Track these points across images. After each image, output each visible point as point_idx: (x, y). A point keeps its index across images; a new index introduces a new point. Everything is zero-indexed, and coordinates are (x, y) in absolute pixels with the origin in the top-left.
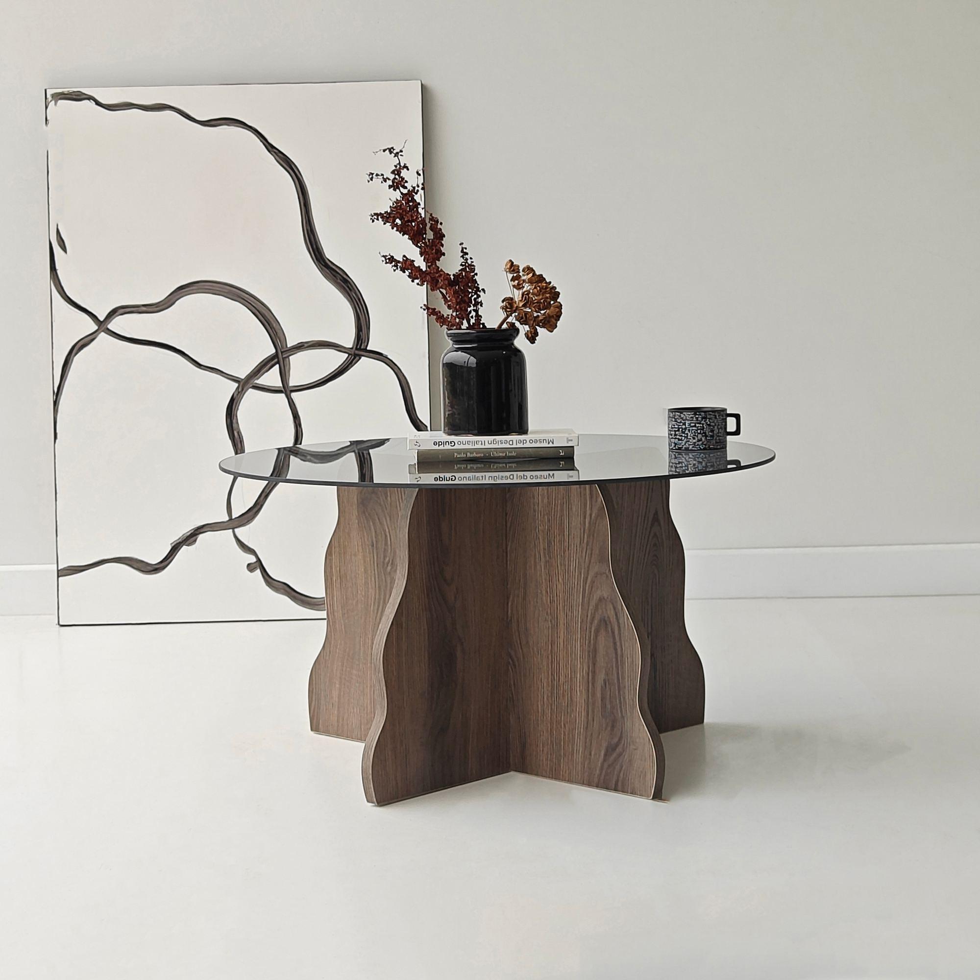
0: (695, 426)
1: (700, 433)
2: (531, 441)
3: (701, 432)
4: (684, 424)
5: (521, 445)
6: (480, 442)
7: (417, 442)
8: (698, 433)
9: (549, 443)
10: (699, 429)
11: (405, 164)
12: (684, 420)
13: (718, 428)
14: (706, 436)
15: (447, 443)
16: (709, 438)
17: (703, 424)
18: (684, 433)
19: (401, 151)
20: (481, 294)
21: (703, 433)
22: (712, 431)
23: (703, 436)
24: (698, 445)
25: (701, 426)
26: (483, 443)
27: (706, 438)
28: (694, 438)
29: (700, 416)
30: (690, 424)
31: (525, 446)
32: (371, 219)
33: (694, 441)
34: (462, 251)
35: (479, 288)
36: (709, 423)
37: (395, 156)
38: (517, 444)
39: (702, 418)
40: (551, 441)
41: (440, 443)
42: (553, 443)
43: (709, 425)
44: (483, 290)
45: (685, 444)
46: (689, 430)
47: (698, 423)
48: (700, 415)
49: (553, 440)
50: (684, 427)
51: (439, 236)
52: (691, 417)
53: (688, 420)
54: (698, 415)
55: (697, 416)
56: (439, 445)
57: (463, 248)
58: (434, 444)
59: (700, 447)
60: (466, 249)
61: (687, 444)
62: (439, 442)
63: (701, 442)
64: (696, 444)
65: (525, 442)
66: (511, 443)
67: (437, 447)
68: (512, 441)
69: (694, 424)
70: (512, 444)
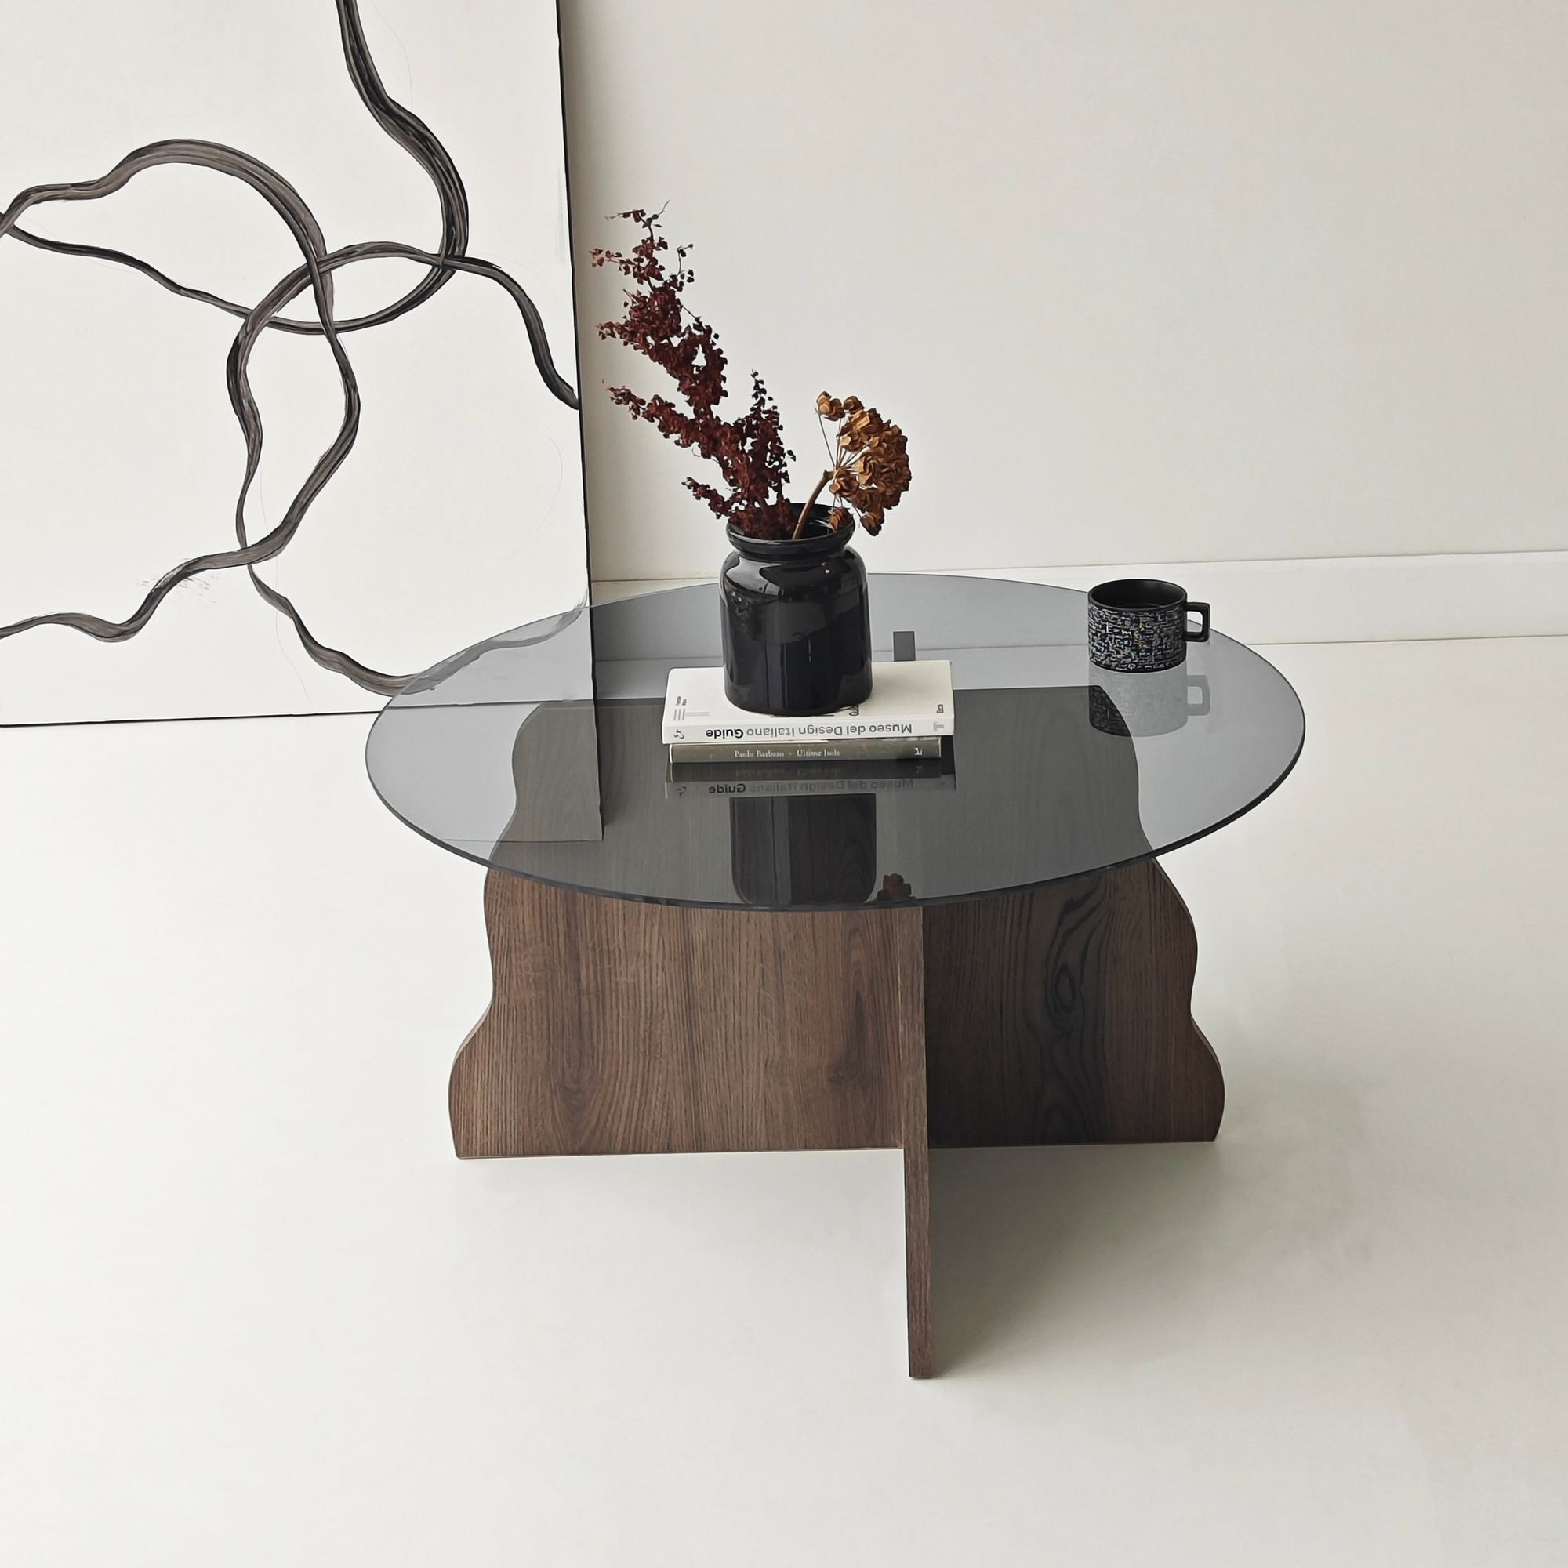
0: (1120, 633)
1: (1127, 646)
2: (873, 728)
3: (1129, 643)
4: (1104, 627)
5: (855, 735)
6: (786, 731)
7: (678, 732)
8: (1125, 646)
9: (903, 732)
10: (1126, 639)
11: (661, 239)
12: (1104, 621)
13: (1159, 637)
14: (1138, 651)
15: (730, 732)
16: (1144, 654)
17: (1132, 632)
18: (1103, 640)
19: (656, 217)
20: (787, 459)
21: (1133, 645)
22: (1149, 642)
23: (1132, 650)
24: (1124, 664)
25: (1129, 635)
26: (791, 731)
27: (1138, 653)
28: (1118, 653)
29: (1128, 619)
30: (1112, 630)
31: (863, 735)
32: (600, 333)
33: (1119, 656)
34: (756, 387)
35: (783, 449)
36: (1143, 629)
37: (644, 226)
38: (848, 733)
39: (1132, 622)
40: (906, 727)
41: (718, 733)
42: (910, 731)
43: (1143, 633)
44: (790, 453)
45: (1105, 659)
46: (1111, 639)
47: (1125, 630)
48: (1128, 616)
49: (910, 726)
50: (1103, 631)
51: (717, 360)
52: (1114, 619)
53: (1110, 622)
54: (1126, 617)
55: (1123, 618)
56: (716, 736)
57: (757, 382)
58: (707, 734)
59: (1127, 667)
60: (762, 382)
61: (1107, 660)
62: (715, 731)
63: (1130, 660)
64: (1122, 662)
65: (862, 729)
66: (838, 731)
67: (711, 740)
68: (841, 728)
69: (1117, 630)
70: (841, 734)
